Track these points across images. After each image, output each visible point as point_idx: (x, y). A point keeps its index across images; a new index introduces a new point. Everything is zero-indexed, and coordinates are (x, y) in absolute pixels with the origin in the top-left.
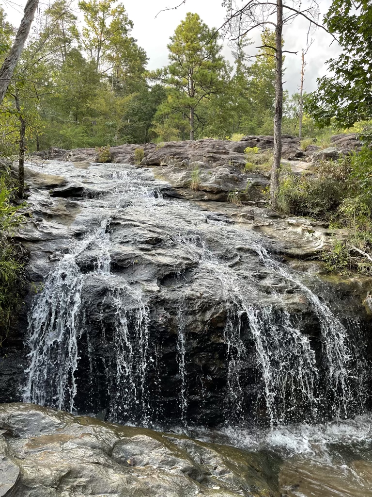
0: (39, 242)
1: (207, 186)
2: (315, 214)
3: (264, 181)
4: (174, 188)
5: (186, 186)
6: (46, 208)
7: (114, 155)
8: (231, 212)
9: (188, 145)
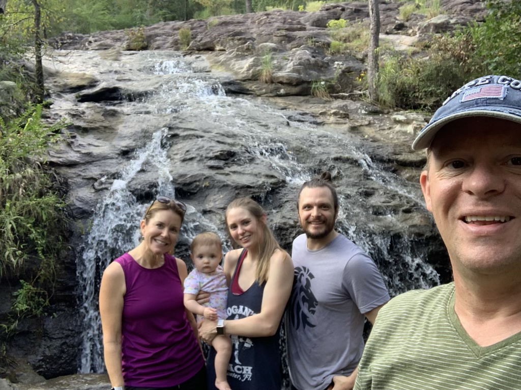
0: (77, 166)
1: (283, 77)
2: (430, 106)
3: (357, 65)
4: (239, 81)
5: (254, 78)
6: (77, 119)
7: (150, 38)
8: (318, 109)
9: (250, 21)
